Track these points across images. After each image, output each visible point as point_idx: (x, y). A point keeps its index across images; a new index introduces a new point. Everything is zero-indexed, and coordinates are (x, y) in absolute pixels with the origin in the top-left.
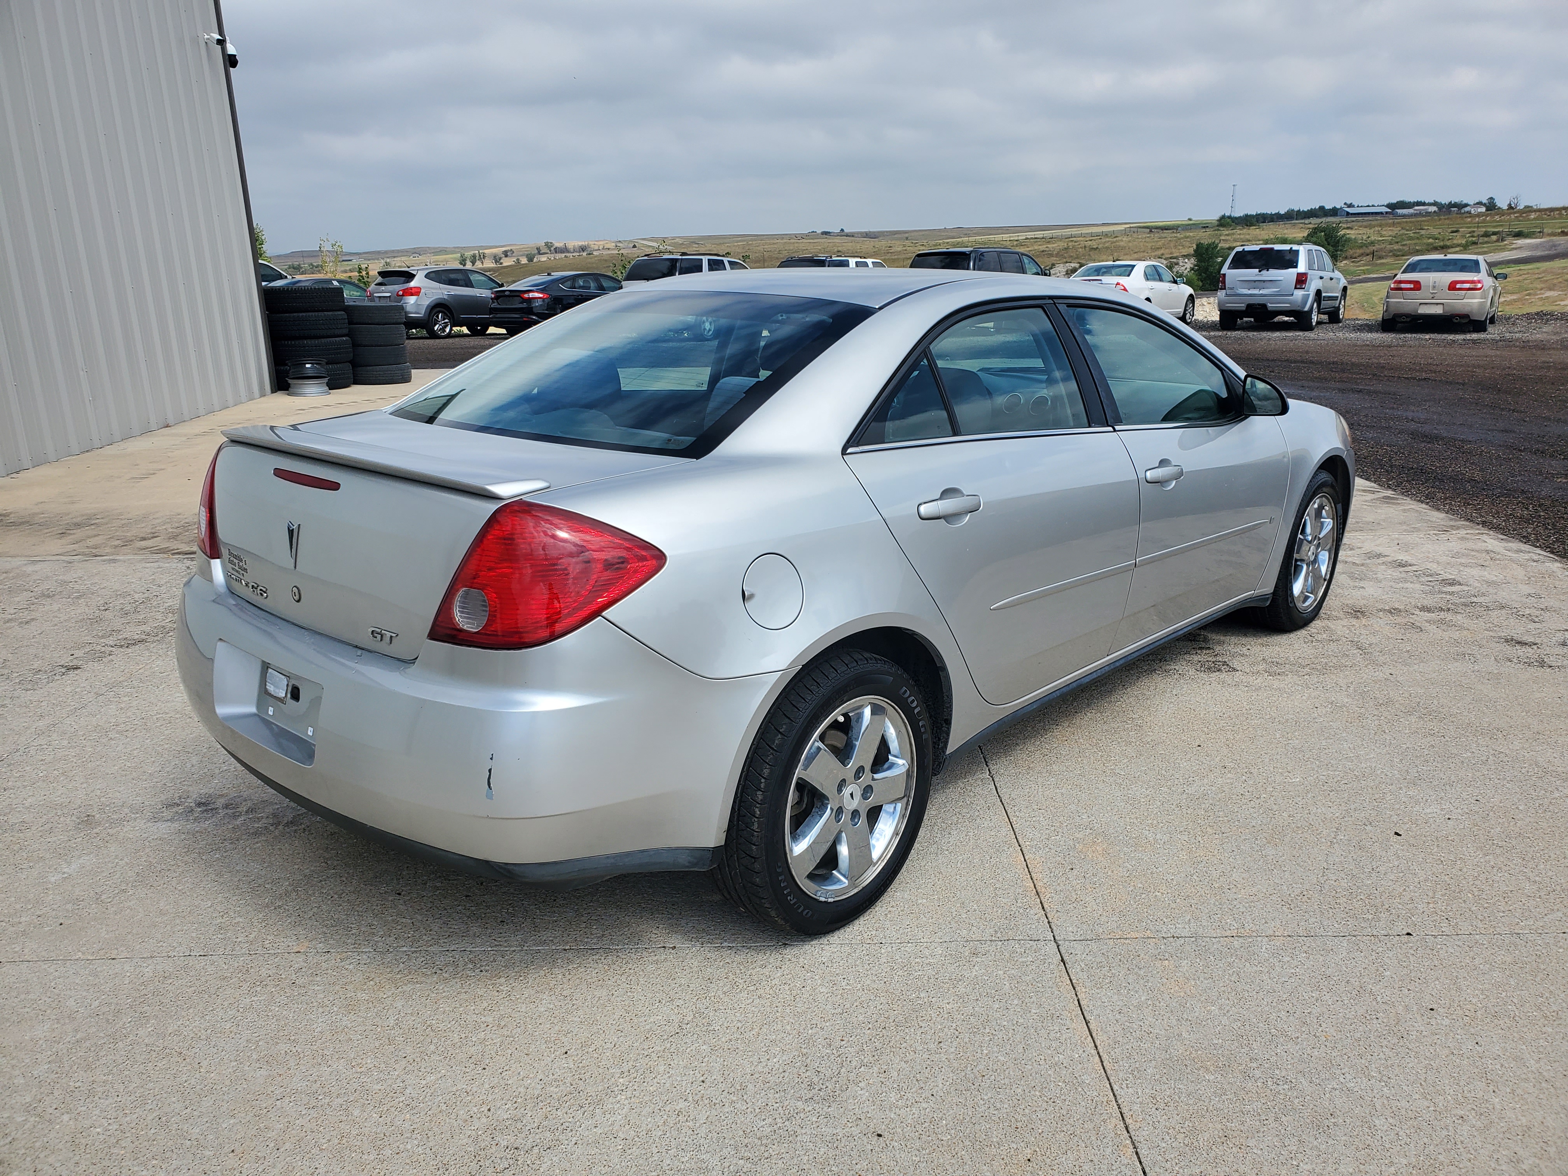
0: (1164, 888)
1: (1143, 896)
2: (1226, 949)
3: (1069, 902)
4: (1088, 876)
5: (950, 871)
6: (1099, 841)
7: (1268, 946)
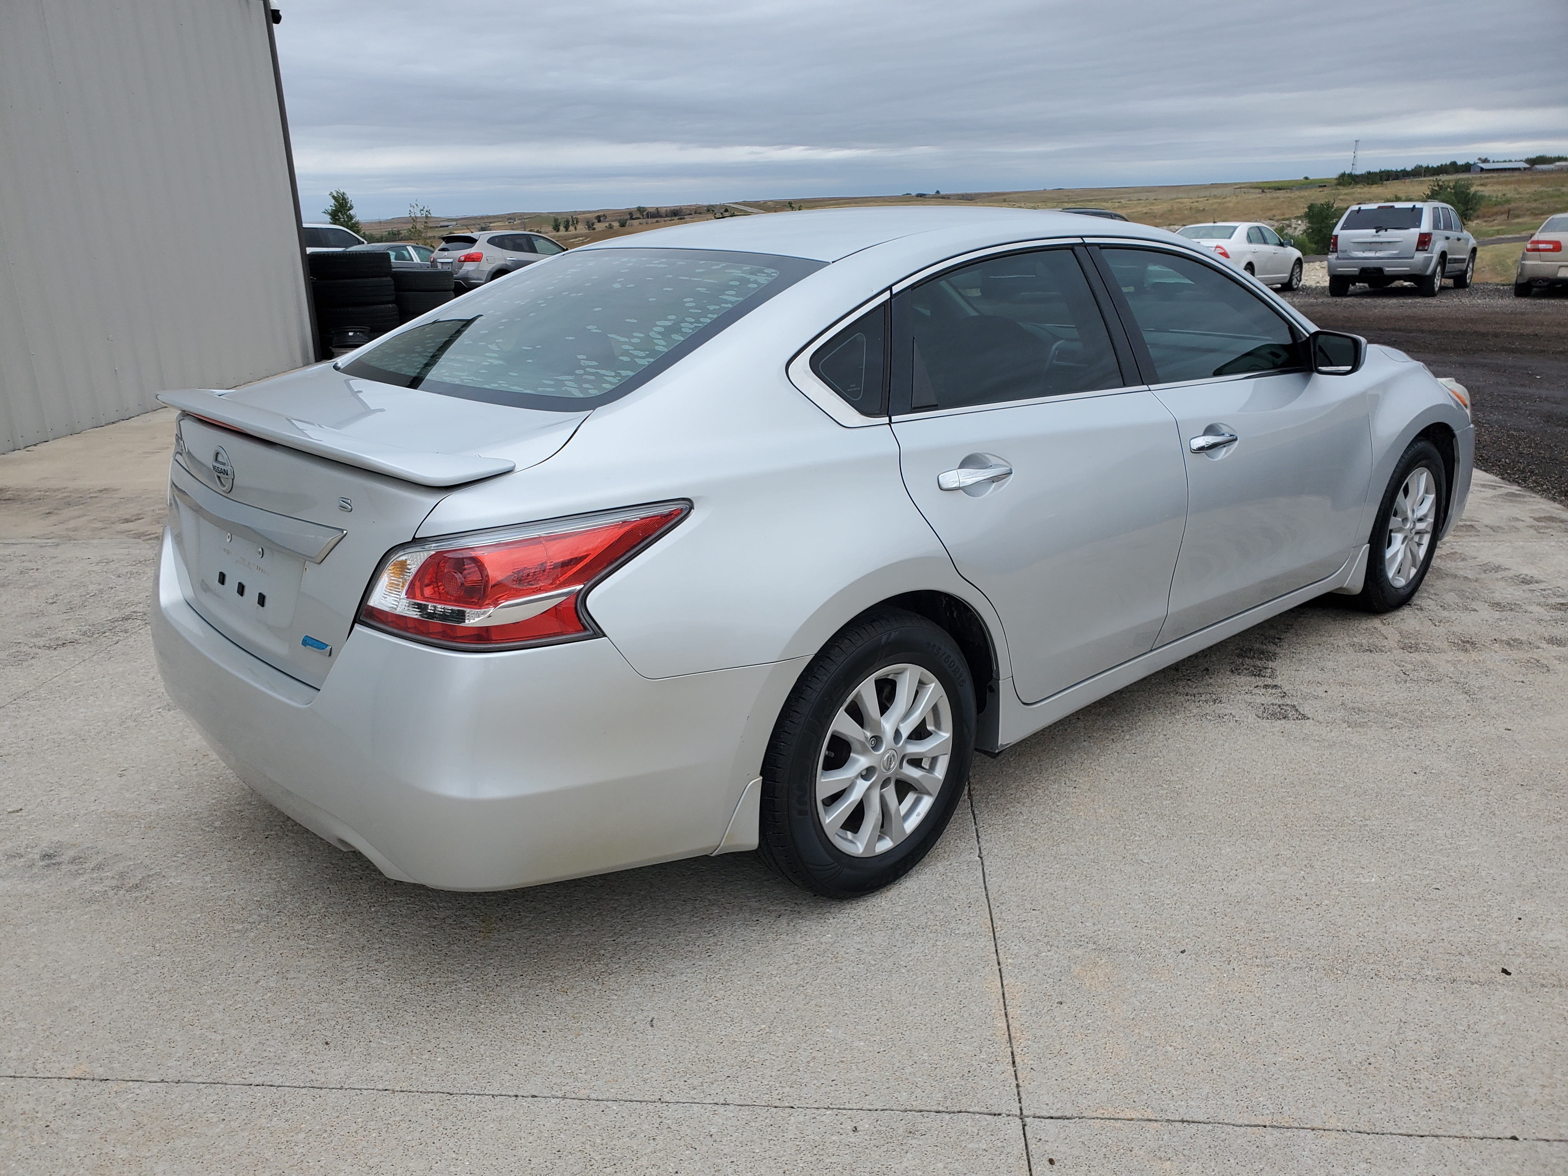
0: (1179, 1039)
1: (1150, 1050)
2: (1254, 1147)
3: (1050, 1056)
4: (1080, 1015)
5: (902, 998)
6: (1103, 961)
7: (1313, 1147)
